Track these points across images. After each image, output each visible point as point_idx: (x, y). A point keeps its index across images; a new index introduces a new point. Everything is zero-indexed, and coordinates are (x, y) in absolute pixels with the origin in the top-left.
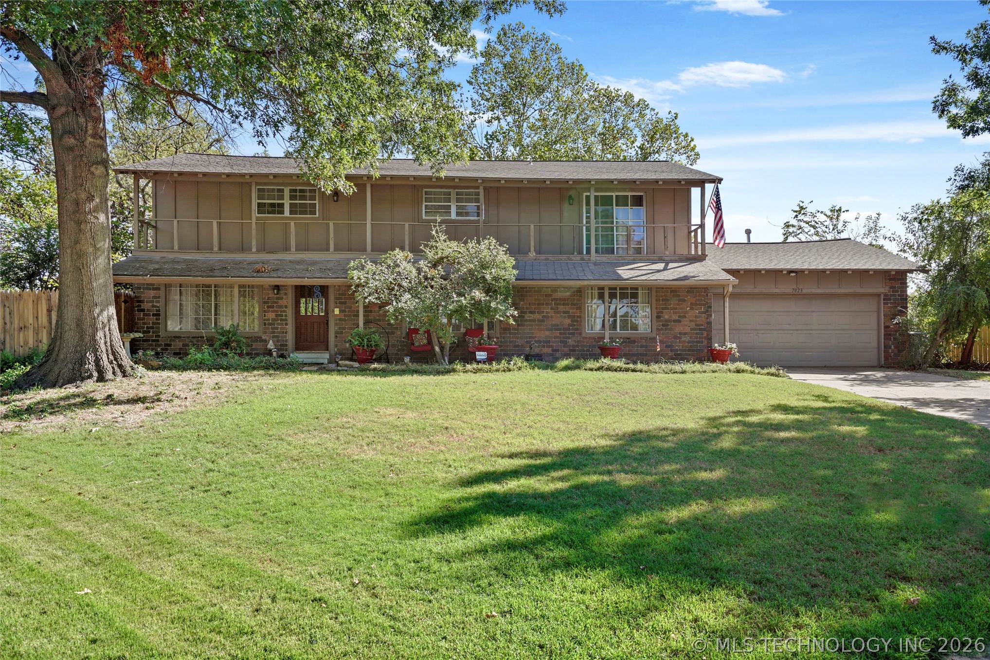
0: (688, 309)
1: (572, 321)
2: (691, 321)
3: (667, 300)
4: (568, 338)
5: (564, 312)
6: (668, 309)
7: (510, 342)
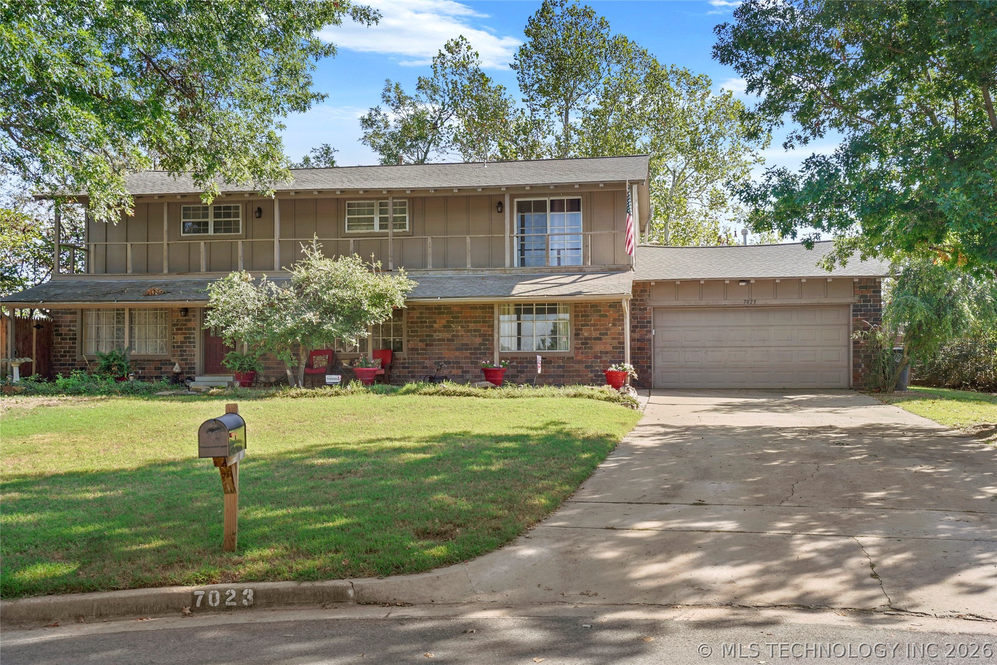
0: (611, 325)
1: (484, 340)
2: (613, 339)
3: (588, 316)
4: (480, 358)
5: (475, 331)
6: (587, 325)
7: (418, 363)
